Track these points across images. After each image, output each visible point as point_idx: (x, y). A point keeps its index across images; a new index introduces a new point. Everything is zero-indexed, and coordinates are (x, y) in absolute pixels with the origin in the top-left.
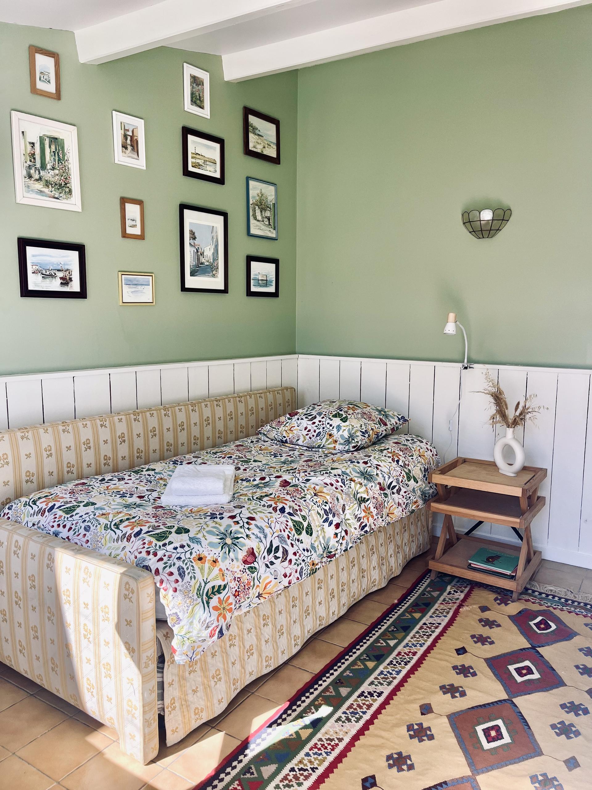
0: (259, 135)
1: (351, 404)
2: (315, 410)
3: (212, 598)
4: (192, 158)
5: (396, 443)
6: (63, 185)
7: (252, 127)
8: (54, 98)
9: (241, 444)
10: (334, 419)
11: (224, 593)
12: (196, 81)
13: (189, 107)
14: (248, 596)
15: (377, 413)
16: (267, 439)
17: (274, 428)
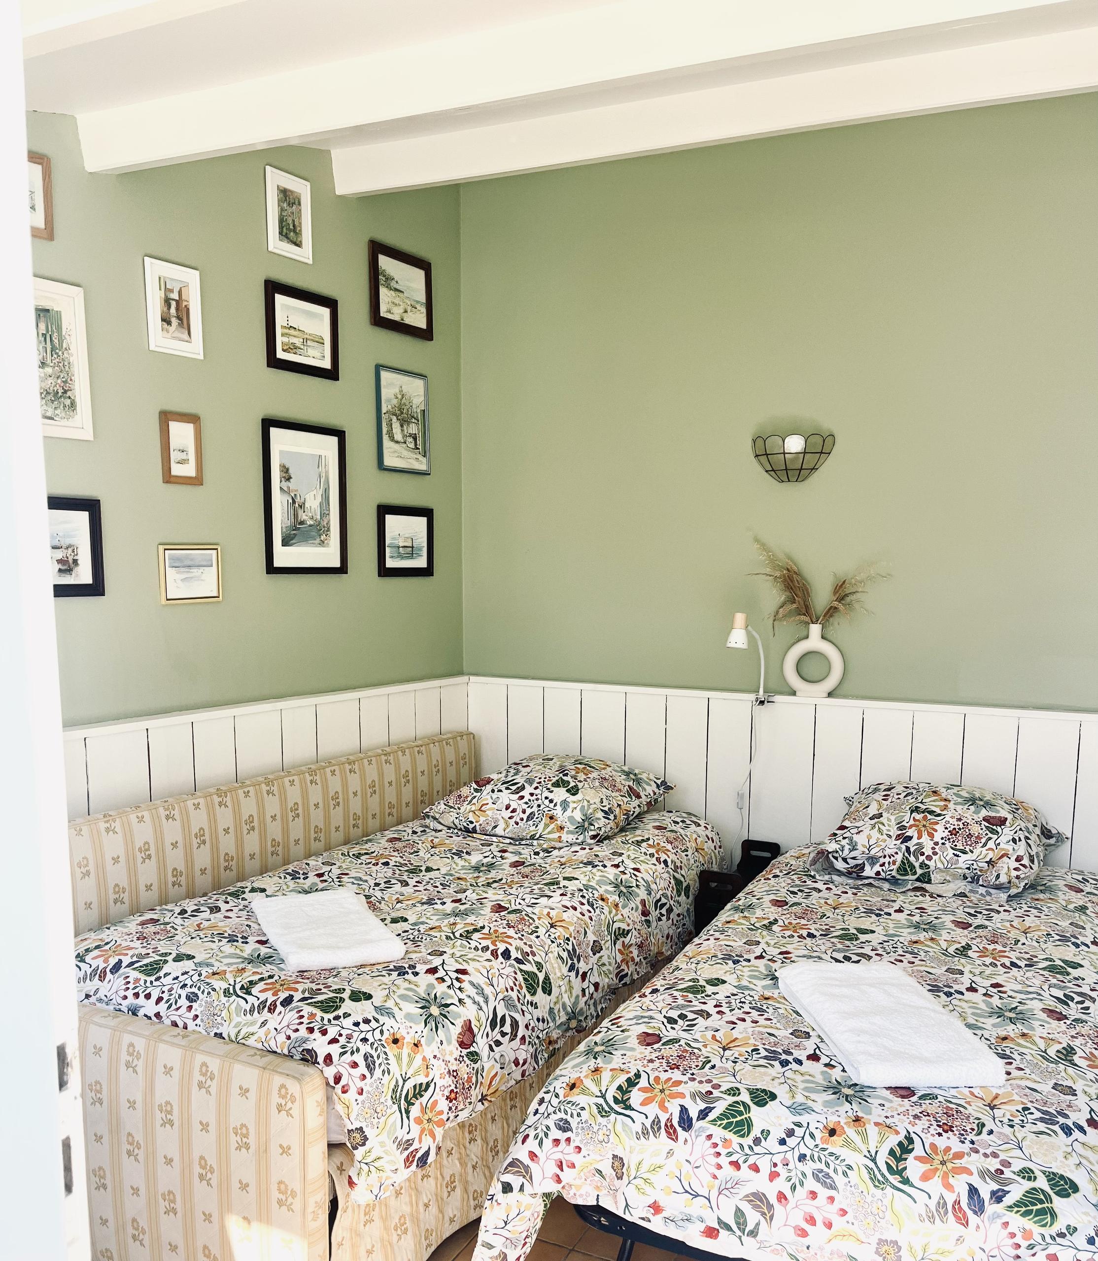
0: (396, 290)
1: (580, 763)
2: (521, 774)
3: (413, 1104)
4: (283, 335)
5: (659, 828)
6: (60, 394)
7: (384, 276)
8: (45, 239)
9: (395, 836)
10: (555, 789)
11: (427, 1095)
12: (287, 197)
13: (276, 244)
14: (469, 1100)
15: (624, 777)
16: (440, 827)
17: (451, 807)
